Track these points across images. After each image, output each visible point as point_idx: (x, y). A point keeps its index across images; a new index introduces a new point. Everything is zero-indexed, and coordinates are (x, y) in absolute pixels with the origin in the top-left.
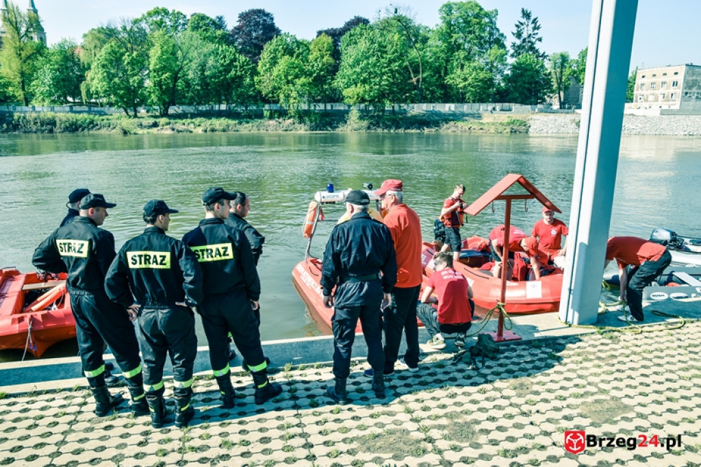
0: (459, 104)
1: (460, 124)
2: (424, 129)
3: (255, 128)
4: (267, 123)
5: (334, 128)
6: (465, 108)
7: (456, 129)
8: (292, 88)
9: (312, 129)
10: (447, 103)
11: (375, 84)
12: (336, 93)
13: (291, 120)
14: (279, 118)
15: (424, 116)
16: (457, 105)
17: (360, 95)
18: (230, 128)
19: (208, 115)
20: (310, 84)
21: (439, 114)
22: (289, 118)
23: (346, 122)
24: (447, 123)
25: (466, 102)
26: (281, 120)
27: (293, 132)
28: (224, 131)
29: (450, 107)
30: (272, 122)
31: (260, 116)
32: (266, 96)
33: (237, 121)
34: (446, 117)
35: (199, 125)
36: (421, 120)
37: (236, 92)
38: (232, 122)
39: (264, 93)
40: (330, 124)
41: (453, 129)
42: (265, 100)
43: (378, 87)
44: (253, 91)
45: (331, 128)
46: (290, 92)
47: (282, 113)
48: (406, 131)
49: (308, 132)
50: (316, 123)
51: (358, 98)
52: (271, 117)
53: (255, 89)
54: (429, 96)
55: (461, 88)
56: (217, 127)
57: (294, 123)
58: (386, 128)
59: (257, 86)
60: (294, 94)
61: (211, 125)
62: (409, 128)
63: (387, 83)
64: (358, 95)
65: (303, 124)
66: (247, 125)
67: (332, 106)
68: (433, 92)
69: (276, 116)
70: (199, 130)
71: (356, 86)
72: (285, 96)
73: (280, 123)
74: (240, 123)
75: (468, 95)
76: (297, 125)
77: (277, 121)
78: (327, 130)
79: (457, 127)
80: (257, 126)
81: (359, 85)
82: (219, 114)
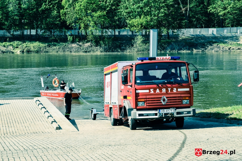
0: (220, 29)
1: (222, 45)
2: (193, 50)
3: (61, 50)
4: (70, 46)
5: (123, 50)
6: (226, 32)
7: (218, 50)
8: (90, 19)
9: (106, 50)
10: (210, 28)
11: (155, 16)
12: (121, 21)
13: (89, 44)
14: (79, 42)
15: (192, 39)
16: (218, 29)
17: (143, 24)
18: (42, 50)
19: (23, 38)
20: (104, 16)
21: (204, 37)
22: (87, 42)
23: (132, 46)
24: (211, 45)
25: (226, 27)
26: (81, 44)
27: (92, 53)
28: (37, 52)
29: (213, 31)
30: (74, 45)
31: (64, 40)
32: (69, 25)
33: (47, 44)
34: (210, 40)
35: (17, 47)
36: (190, 43)
37: (45, 22)
38: (42, 45)
39: (68, 23)
40: (120, 47)
41: (216, 49)
42: (69, 28)
43: (156, 17)
44: (59, 21)
45: (121, 50)
46: (88, 22)
47: (82, 38)
48: (179, 52)
49: (103, 53)
50: (109, 46)
51: (142, 27)
52: (73, 42)
53: (61, 19)
54: (195, 23)
55: (221, 16)
56: (32, 49)
57: (92, 46)
58: (163, 50)
59: (62, 17)
60: (92, 24)
61: (26, 47)
62: (181, 49)
63: (163, 15)
64: (141, 24)
65: (99, 47)
66: (55, 47)
67: (119, 32)
68: (198, 20)
69: (77, 40)
70: (18, 52)
71: (140, 17)
72: (85, 25)
73: (80, 46)
74: (49, 46)
75: (227, 21)
76: (94, 48)
77: (78, 44)
78: (117, 51)
79: (219, 47)
80: (63, 49)
81: (142, 17)
82: (31, 38)
